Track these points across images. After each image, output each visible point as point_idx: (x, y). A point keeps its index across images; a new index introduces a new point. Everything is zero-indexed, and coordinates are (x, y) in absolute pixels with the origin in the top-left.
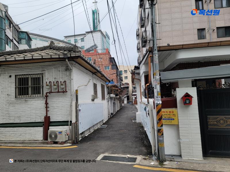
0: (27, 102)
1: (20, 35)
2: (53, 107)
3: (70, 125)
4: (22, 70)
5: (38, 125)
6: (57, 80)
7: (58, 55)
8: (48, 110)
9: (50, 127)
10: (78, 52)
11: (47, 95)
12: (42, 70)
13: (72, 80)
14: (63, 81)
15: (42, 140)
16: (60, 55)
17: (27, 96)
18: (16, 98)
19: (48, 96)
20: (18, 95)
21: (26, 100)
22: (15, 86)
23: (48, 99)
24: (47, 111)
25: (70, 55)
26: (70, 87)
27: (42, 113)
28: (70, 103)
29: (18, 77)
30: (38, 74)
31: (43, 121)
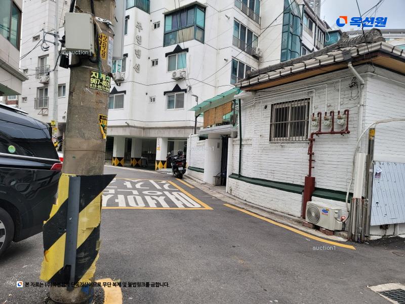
0: (283, 149)
1: (328, 38)
2: (322, 162)
3: (349, 202)
4: (280, 96)
5: (295, 190)
6: (331, 109)
7: (333, 57)
8: (313, 165)
9: (313, 198)
10: (375, 42)
11: (314, 137)
12: (308, 93)
13: (362, 108)
14: (342, 111)
15: (300, 216)
16: (336, 57)
17: (285, 138)
18: (270, 141)
19: (314, 140)
20: (273, 136)
21: (282, 146)
22: (271, 122)
23: (313, 146)
24: (311, 167)
25: (358, 51)
26: (356, 122)
27: (303, 170)
28: (352, 157)
29: (275, 107)
30: (302, 100)
31: (304, 184)
